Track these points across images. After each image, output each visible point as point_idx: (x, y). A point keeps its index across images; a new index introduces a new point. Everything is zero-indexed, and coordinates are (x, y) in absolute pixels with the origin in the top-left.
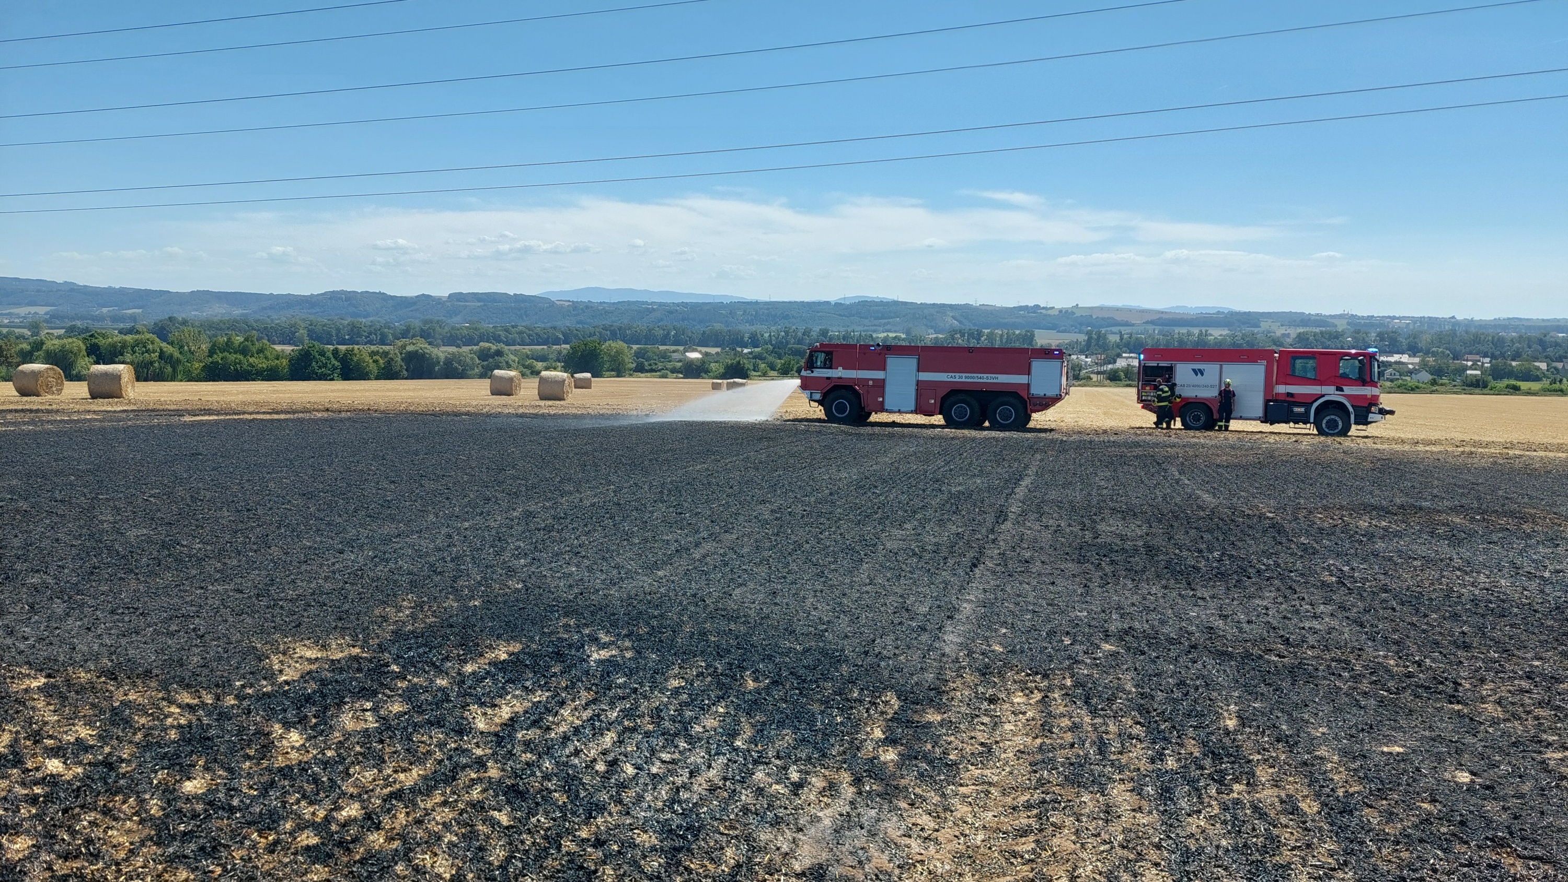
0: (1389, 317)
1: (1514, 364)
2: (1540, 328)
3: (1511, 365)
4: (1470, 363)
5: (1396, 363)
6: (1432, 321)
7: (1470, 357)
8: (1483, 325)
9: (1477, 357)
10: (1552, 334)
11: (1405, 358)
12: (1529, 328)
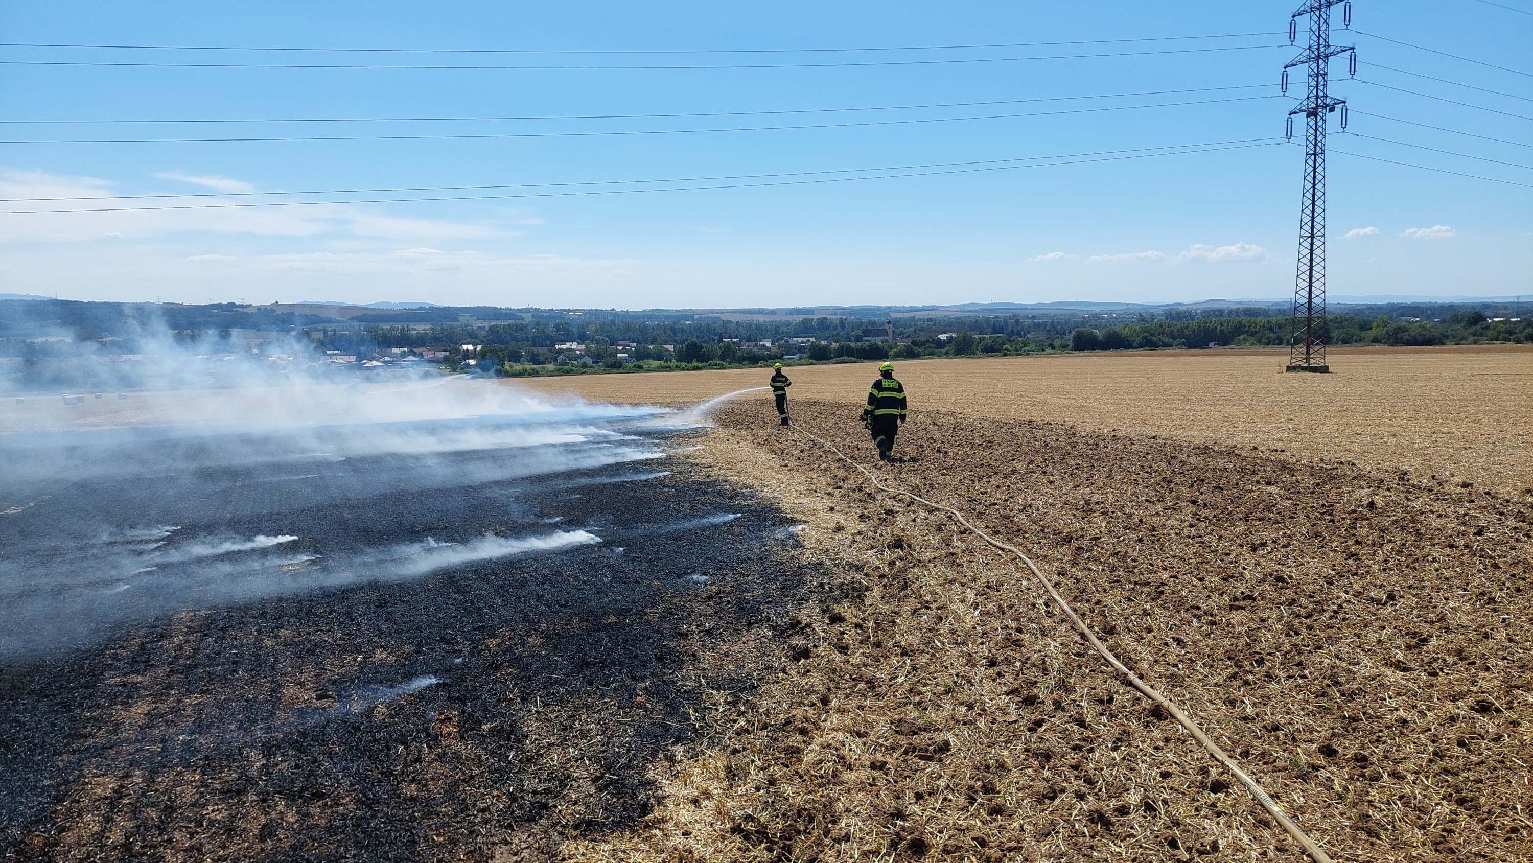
0: (565, 310)
1: (651, 347)
2: (674, 317)
3: (648, 348)
4: (620, 348)
5: (567, 350)
6: (598, 313)
7: (620, 343)
8: (635, 316)
9: (628, 343)
10: (682, 322)
11: (574, 346)
12: (667, 317)
